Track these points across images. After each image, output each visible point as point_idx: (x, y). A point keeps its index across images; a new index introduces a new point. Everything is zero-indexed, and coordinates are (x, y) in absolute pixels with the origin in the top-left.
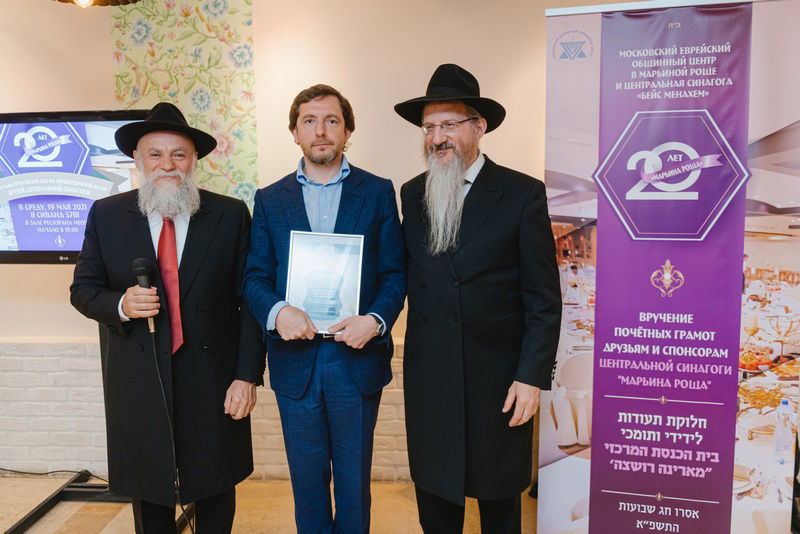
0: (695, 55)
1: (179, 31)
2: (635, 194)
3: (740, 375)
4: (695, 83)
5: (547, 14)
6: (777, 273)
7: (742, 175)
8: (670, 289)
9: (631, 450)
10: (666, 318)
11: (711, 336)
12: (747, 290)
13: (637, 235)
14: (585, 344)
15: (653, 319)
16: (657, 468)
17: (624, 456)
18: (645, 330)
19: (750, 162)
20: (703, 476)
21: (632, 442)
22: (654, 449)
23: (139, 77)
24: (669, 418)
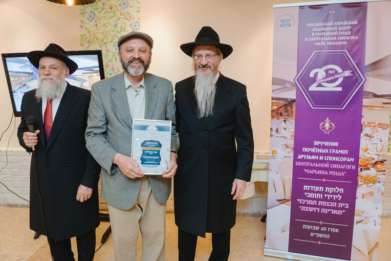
0: (341, 26)
1: (108, 15)
2: (313, 88)
3: (359, 169)
4: (341, 38)
5: (274, 7)
6: (377, 124)
7: (362, 80)
8: (328, 131)
9: (309, 202)
10: (326, 144)
11: (346, 152)
12: (363, 131)
13: (314, 107)
14: (289, 155)
15: (320, 144)
16: (320, 211)
17: (306, 205)
18: (317, 149)
19: (365, 74)
20: (341, 214)
21: (310, 199)
22: (319, 202)
23: (90, 35)
24: (327, 188)
